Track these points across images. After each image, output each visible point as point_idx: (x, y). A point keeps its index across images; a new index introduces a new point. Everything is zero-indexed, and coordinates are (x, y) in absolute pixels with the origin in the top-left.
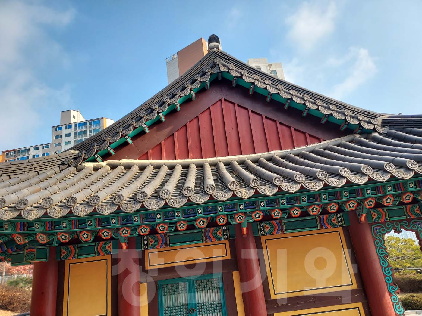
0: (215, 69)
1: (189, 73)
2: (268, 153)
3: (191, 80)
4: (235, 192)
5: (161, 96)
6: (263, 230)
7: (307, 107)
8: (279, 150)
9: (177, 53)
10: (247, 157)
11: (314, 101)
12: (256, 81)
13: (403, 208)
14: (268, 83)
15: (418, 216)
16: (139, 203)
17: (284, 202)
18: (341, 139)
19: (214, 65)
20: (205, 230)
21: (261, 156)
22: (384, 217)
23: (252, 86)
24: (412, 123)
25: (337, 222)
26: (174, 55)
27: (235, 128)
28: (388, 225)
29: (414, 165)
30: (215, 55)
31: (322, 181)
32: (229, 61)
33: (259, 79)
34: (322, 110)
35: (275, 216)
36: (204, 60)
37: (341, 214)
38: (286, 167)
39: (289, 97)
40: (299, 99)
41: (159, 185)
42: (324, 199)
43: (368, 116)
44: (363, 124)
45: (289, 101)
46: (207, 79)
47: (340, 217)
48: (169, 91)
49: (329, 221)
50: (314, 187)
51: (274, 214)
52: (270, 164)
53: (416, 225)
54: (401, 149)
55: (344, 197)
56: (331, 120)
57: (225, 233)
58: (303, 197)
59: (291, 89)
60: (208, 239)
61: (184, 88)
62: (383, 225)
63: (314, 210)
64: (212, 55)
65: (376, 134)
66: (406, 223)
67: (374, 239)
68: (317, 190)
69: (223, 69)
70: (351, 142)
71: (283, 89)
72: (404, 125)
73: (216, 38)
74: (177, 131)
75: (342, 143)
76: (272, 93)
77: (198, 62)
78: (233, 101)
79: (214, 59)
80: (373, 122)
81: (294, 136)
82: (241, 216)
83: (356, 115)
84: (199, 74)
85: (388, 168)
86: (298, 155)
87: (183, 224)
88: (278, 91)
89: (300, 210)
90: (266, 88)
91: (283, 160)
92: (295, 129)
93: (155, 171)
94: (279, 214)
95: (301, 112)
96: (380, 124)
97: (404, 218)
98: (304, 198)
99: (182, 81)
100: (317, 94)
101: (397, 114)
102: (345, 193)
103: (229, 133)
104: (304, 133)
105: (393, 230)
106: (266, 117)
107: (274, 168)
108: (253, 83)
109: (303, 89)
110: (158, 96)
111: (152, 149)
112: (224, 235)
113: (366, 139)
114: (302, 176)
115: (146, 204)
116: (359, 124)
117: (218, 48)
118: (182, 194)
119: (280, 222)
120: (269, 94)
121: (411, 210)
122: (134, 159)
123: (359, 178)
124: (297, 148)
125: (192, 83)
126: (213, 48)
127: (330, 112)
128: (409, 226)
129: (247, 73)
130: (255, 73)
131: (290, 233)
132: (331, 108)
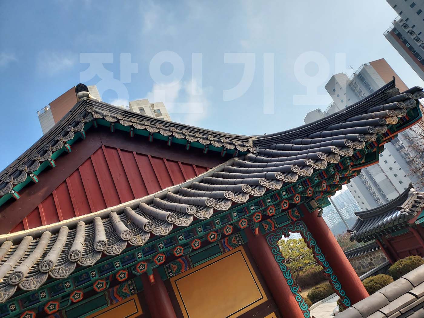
0: (88, 117)
1: (60, 126)
2: (162, 191)
3: (63, 133)
4: (129, 242)
5: (29, 155)
6: (171, 272)
7: (188, 141)
8: (172, 186)
9: (50, 104)
10: (140, 200)
11: (193, 134)
12: (135, 123)
13: (286, 214)
14: (147, 124)
15: (298, 218)
16: (14, 287)
17: (182, 238)
18: (224, 165)
19: (87, 114)
20: (109, 292)
21: (154, 196)
22: (273, 226)
23: (132, 129)
24: (275, 140)
25: (237, 241)
26: (46, 107)
27: (122, 173)
28: (278, 232)
29: (281, 176)
30: (86, 104)
31: (211, 208)
32: (102, 107)
33: (136, 121)
34: (201, 141)
35: (178, 253)
36: (75, 110)
37: (238, 233)
38: (180, 201)
39: (170, 134)
40: (180, 135)
41: (41, 257)
42: (217, 224)
43: (241, 140)
44: (238, 147)
45: (170, 138)
46: (81, 128)
47: (238, 237)
48: (39, 148)
49: (229, 243)
50: (205, 215)
51: (176, 252)
52: (164, 202)
53: (299, 226)
54: (271, 164)
55: (234, 218)
56: (211, 149)
57: (131, 287)
58: (198, 228)
59: (170, 126)
60: (114, 301)
61: (57, 142)
62: (275, 233)
63: (213, 237)
64: (83, 104)
65: (250, 155)
66: (291, 227)
67: (271, 248)
68: (208, 218)
69: (96, 116)
70: (232, 165)
71: (162, 127)
72: (270, 143)
73: (84, 86)
74: (55, 190)
75: (226, 168)
76: (153, 133)
77: (68, 112)
78: (115, 147)
79: (85, 108)
80: (246, 145)
81: (183, 170)
82: (143, 265)
83: (231, 141)
84: (71, 125)
85: (262, 183)
86: (189, 187)
87: (78, 294)
88: (158, 130)
89: (200, 241)
90: (145, 129)
91: (176, 195)
92: (182, 163)
93: (34, 241)
94: (181, 251)
95: (185, 146)
96: (252, 145)
97: (288, 222)
98: (200, 228)
99: (52, 135)
100: (194, 127)
101: (263, 134)
102: (234, 214)
103: (118, 179)
104: (191, 165)
105: (283, 236)
106: (152, 157)
107: (168, 206)
108: (132, 126)
109: (181, 125)
110: (25, 156)
111: (27, 217)
112: (131, 290)
113: (244, 160)
114: (193, 208)
115: (22, 286)
116: (235, 148)
117: (88, 96)
118: (69, 260)
119: (186, 258)
120: (150, 135)
121: (292, 214)
122: (5, 234)
123: (242, 197)
124: (188, 181)
125: (64, 136)
126: (82, 97)
127: (209, 142)
128: (294, 229)
129: (124, 117)
130: (131, 116)
131: (198, 266)
132: (209, 138)
